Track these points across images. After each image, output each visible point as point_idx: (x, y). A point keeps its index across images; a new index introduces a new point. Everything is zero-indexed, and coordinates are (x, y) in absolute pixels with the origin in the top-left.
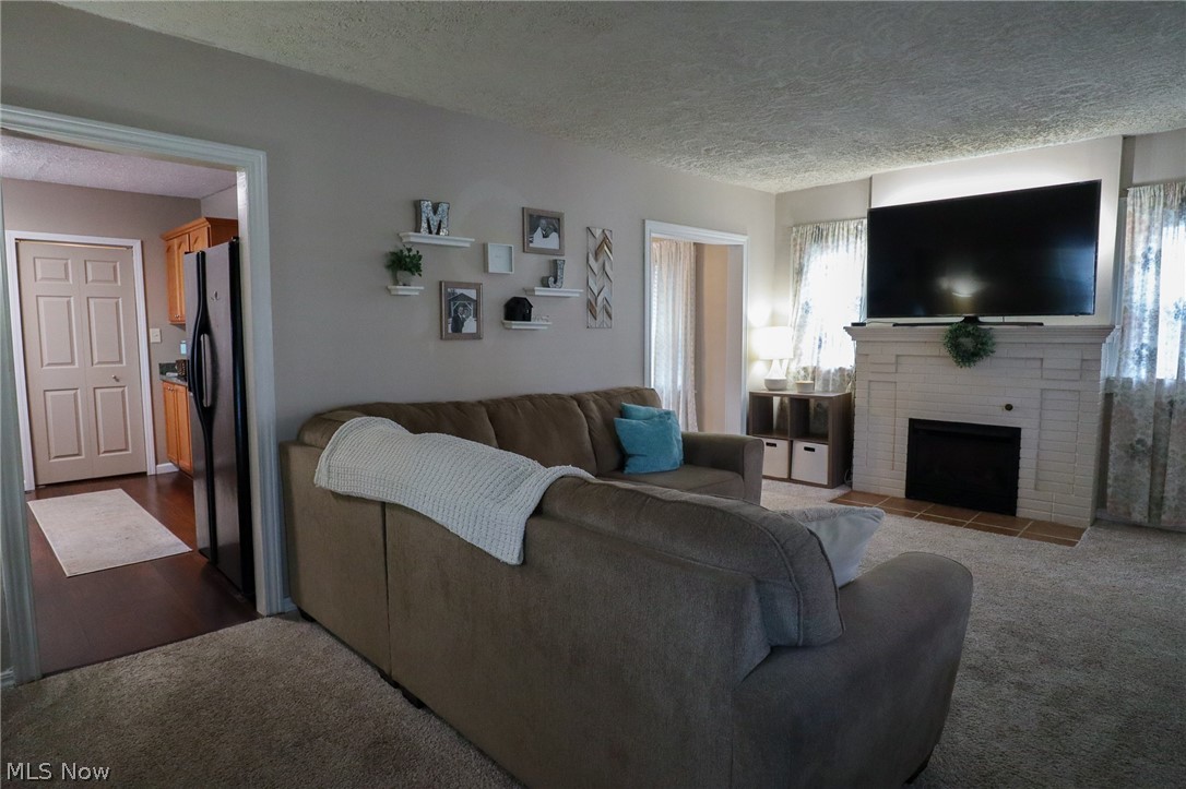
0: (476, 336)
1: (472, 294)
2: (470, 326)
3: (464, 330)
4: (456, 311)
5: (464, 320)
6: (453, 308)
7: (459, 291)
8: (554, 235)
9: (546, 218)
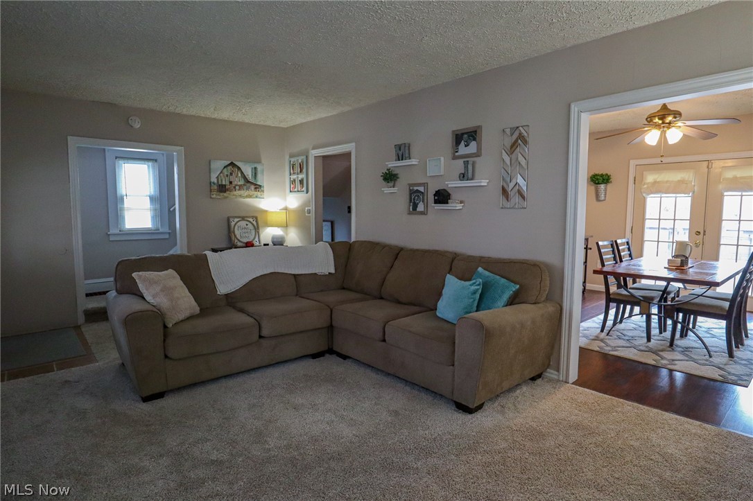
0: (422, 213)
1: (421, 189)
2: (421, 207)
3: (418, 210)
4: (414, 199)
5: (418, 204)
6: (413, 197)
7: (415, 188)
8: (473, 144)
9: (466, 133)
